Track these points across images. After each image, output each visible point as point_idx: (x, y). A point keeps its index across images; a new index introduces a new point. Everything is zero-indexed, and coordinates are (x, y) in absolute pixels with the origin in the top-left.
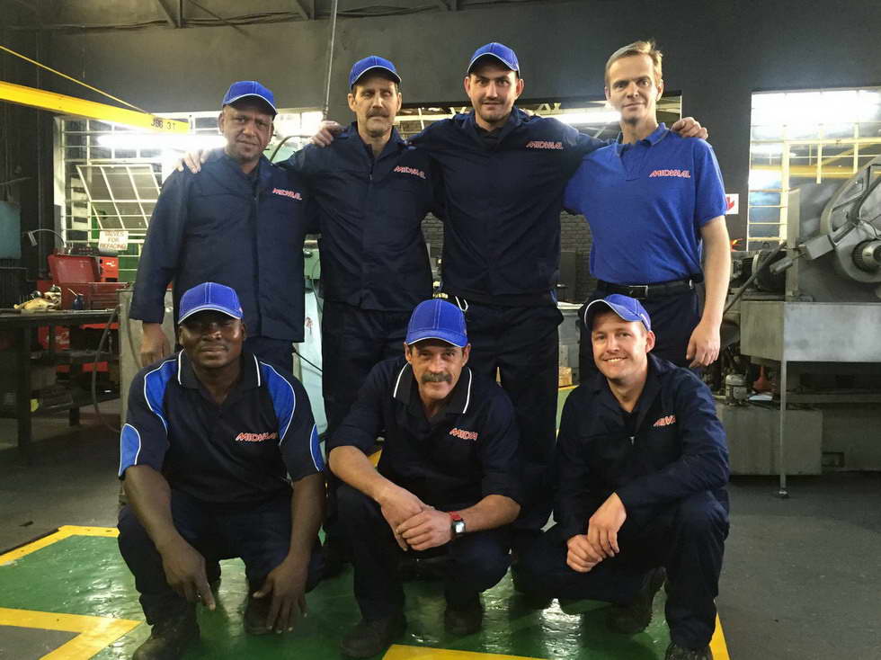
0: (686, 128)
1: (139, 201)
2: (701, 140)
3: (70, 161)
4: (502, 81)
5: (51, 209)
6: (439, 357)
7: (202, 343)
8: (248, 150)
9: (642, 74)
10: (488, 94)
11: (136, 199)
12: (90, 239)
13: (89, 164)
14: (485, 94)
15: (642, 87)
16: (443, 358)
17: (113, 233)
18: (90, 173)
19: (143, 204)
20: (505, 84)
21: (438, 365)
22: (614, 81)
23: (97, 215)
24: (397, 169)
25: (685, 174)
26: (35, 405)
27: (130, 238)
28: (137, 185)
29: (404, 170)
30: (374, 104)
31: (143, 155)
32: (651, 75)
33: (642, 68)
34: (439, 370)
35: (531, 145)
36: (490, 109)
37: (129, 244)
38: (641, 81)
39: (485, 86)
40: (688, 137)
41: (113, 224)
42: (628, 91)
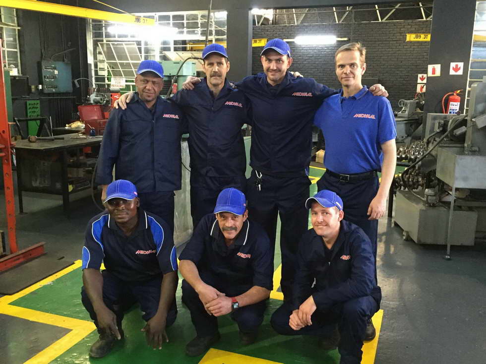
0: (376, 91)
1: (131, 62)
2: (384, 97)
3: (95, 39)
4: (279, 61)
5: (86, 65)
6: (230, 219)
7: (116, 211)
8: (149, 96)
9: (352, 62)
10: (271, 68)
11: (128, 60)
12: (107, 81)
13: (105, 42)
14: (270, 67)
15: (352, 69)
16: (233, 219)
17: (118, 78)
18: (105, 46)
19: (133, 64)
20: (281, 62)
21: (230, 223)
22: (338, 64)
23: (109, 69)
24: (227, 103)
25: (373, 117)
26: (71, 188)
27: (126, 81)
28: (129, 53)
29: (231, 103)
30: (214, 70)
31: (131, 37)
32: (358, 62)
33: (354, 58)
34: (230, 225)
35: (294, 94)
36: (272, 75)
37: (126, 85)
38: (352, 65)
39: (270, 63)
40: (377, 96)
41: (117, 74)
42: (345, 70)
